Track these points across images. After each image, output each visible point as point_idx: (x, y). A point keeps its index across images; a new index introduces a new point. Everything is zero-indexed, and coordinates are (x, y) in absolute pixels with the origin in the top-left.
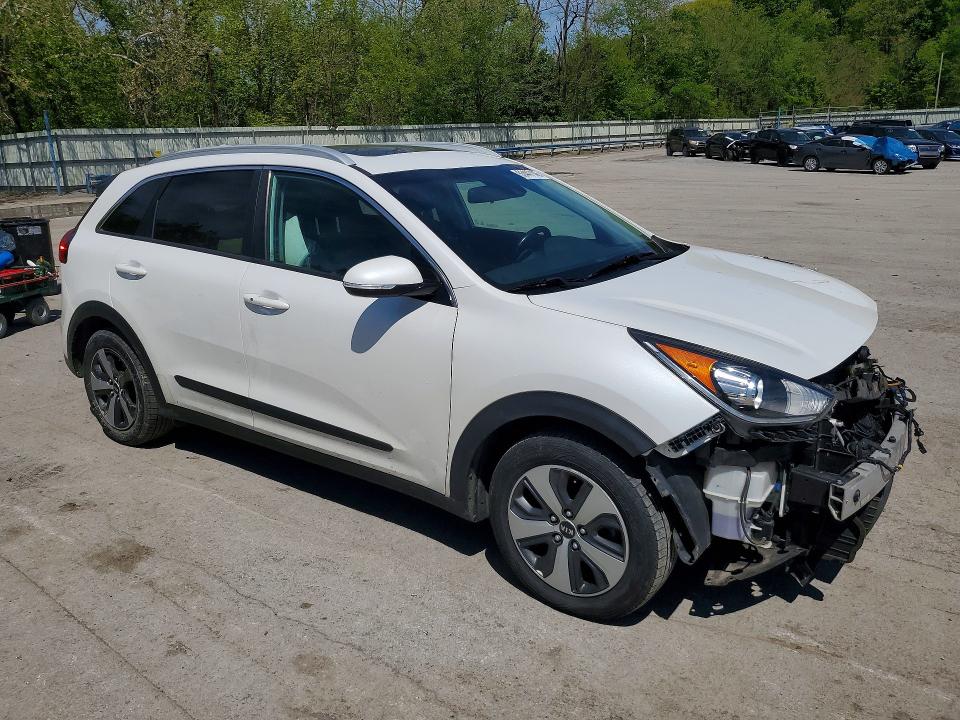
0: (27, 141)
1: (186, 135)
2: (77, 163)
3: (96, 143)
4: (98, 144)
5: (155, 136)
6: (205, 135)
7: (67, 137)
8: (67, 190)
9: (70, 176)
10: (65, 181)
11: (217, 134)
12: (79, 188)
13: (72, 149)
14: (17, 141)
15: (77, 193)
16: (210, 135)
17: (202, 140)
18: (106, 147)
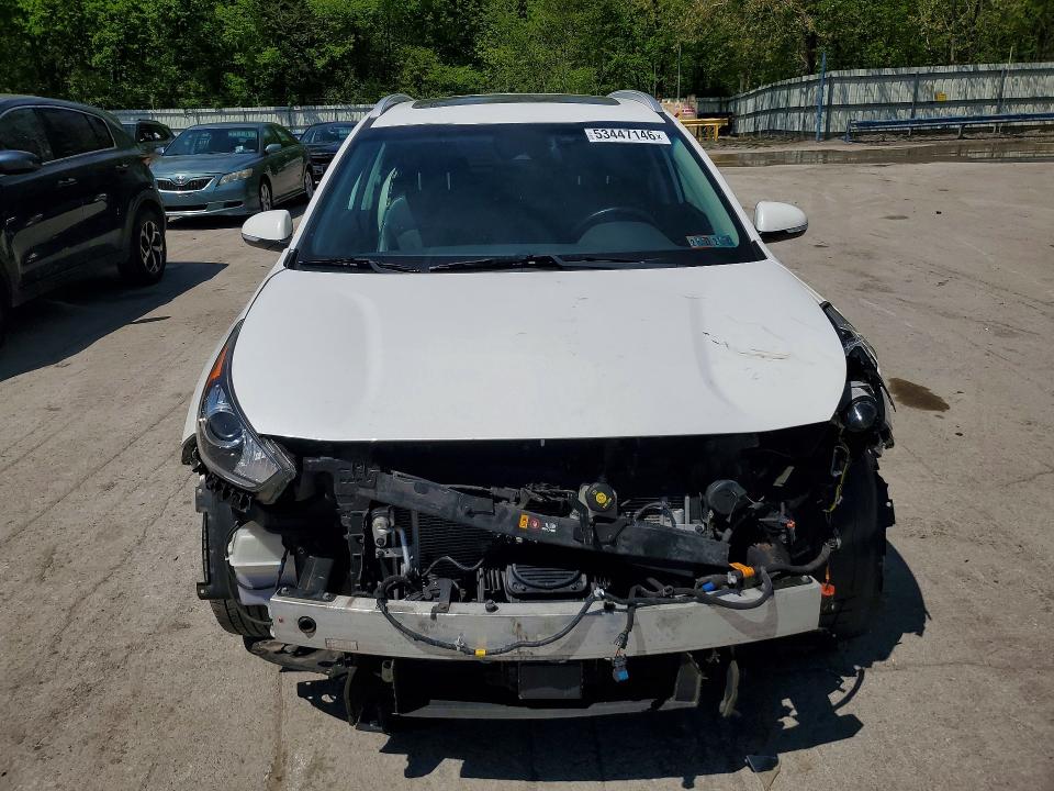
0: (809, 83)
1: (988, 73)
2: (845, 107)
3: (871, 85)
4: (874, 87)
5: (945, 76)
6: (1013, 73)
7: (841, 79)
8: (827, 136)
9: (834, 122)
10: (828, 127)
11: (1032, 72)
12: (839, 135)
13: (844, 92)
14: (801, 84)
15: (836, 140)
16: (1022, 72)
17: (1009, 80)
18: (882, 90)
